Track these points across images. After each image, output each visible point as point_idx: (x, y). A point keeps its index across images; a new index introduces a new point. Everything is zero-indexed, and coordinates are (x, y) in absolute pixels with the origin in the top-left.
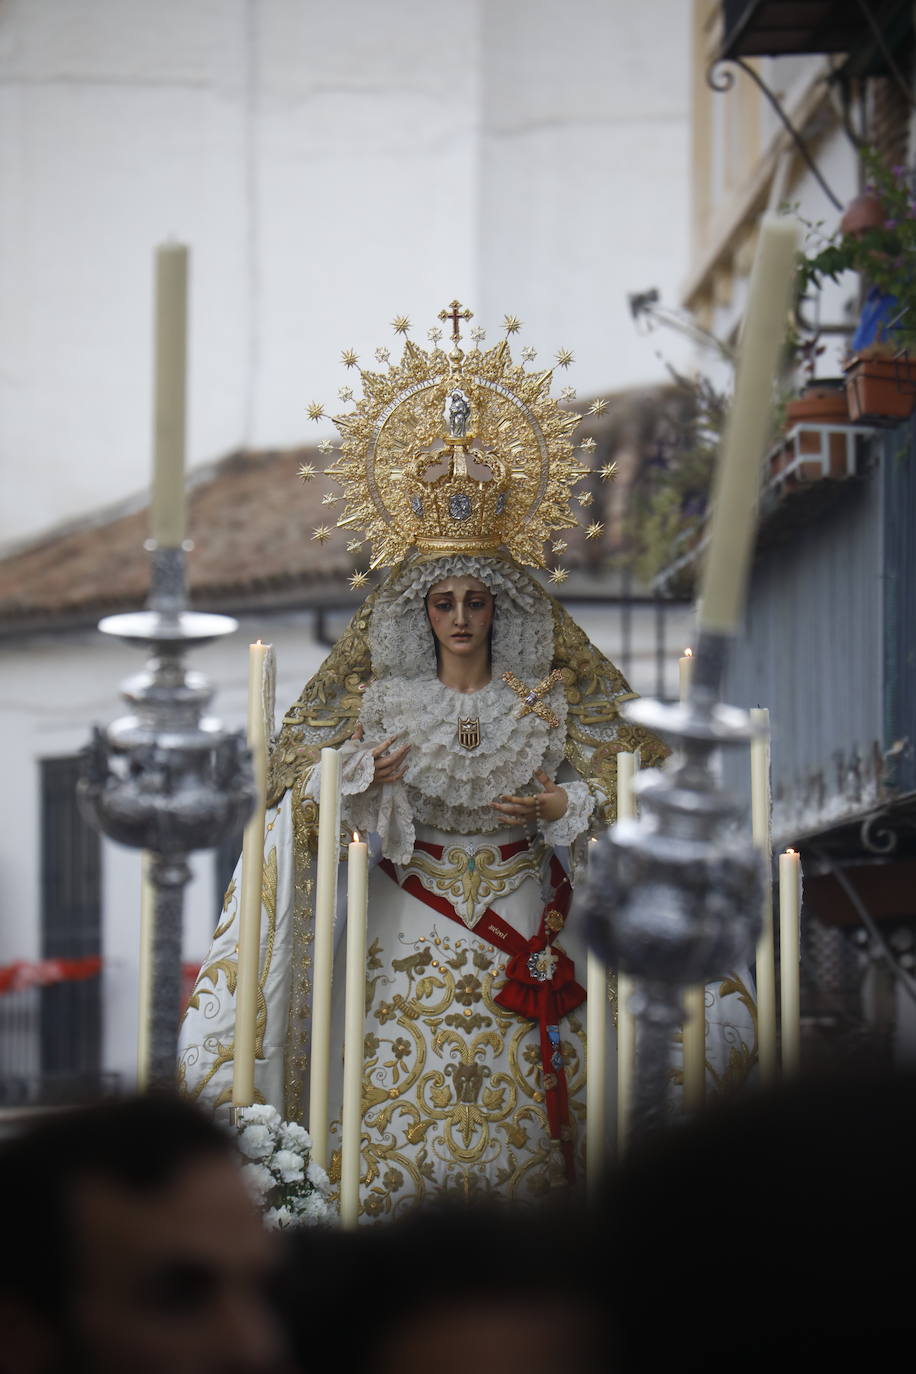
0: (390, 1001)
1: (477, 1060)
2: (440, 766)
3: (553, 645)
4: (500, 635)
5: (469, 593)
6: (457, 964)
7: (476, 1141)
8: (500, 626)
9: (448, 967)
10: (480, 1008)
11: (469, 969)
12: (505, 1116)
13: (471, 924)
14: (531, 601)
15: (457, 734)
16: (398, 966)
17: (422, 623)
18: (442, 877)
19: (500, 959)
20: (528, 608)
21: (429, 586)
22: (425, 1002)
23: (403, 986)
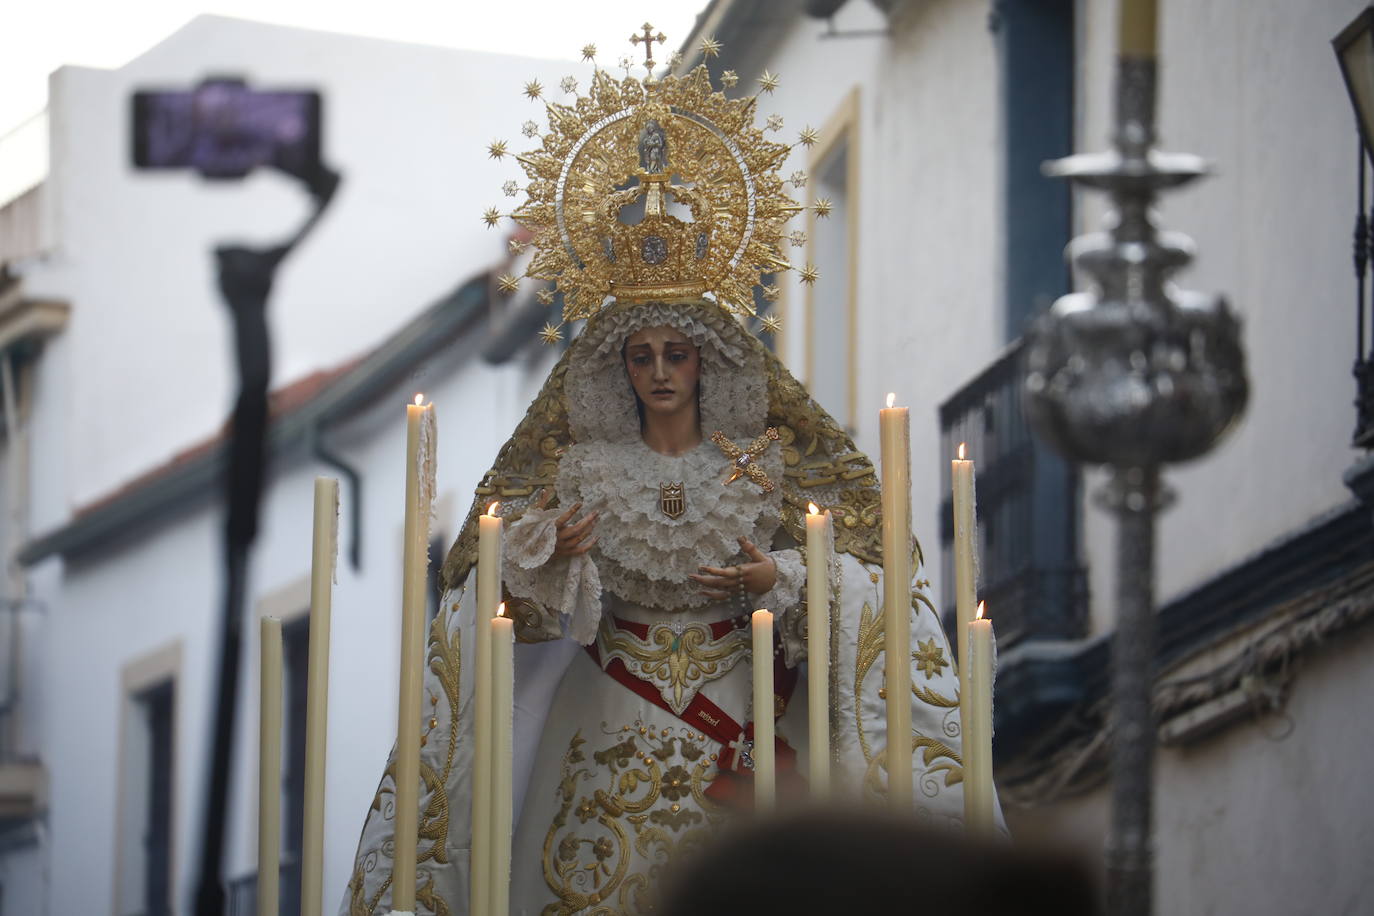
0: (590, 797)
2: (640, 537)
3: (767, 401)
4: (708, 392)
5: (668, 345)
6: (663, 756)
8: (708, 381)
9: (653, 759)
10: (687, 803)
11: (677, 760)
13: (680, 711)
14: (738, 352)
15: (660, 501)
16: (600, 758)
17: (622, 384)
18: (647, 659)
19: (711, 748)
20: (736, 361)
21: (624, 338)
22: (629, 798)
23: (605, 781)
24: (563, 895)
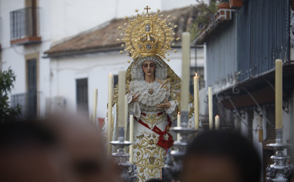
0: (136, 144)
1: (153, 156)
2: (145, 98)
3: (167, 73)
4: (157, 72)
9: (147, 137)
11: (152, 138)
12: (159, 167)
13: (152, 129)
15: (149, 91)
16: (138, 137)
18: (146, 120)
20: (162, 66)
21: (143, 62)
22: (143, 144)
23: (138, 141)
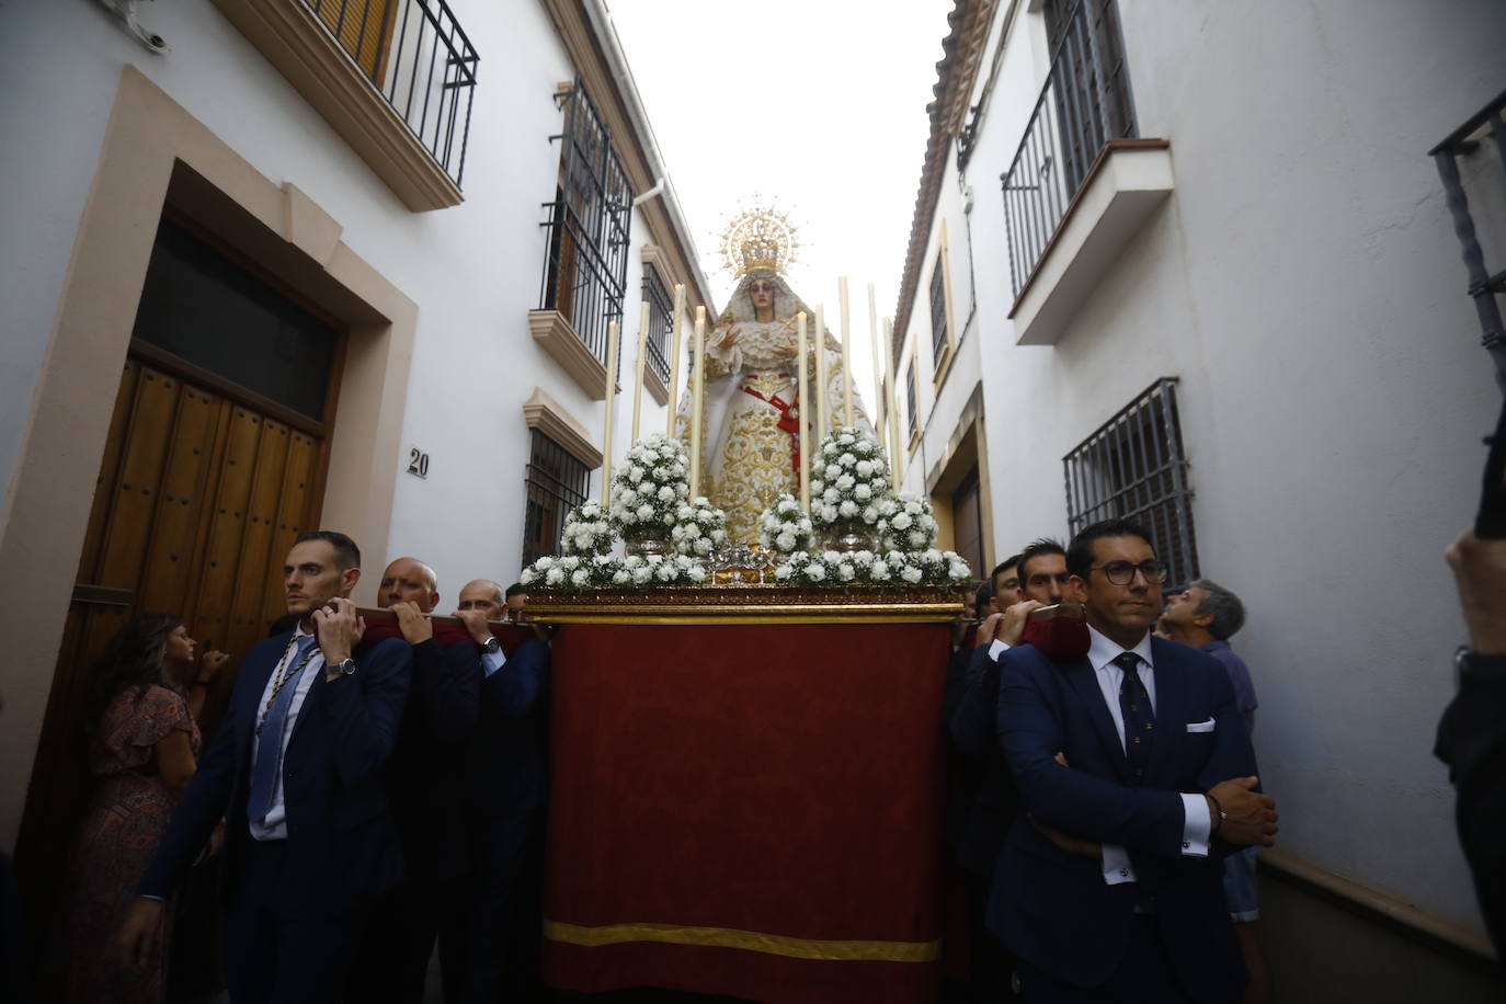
2: (756, 345)
5: (764, 285)
6: (762, 414)
7: (770, 474)
8: (776, 300)
9: (760, 416)
10: (771, 428)
11: (768, 416)
12: (781, 465)
13: (768, 401)
16: (742, 417)
17: (749, 302)
18: (758, 385)
19: (779, 412)
21: (750, 283)
22: (753, 428)
23: (744, 423)
24: (730, 460)
